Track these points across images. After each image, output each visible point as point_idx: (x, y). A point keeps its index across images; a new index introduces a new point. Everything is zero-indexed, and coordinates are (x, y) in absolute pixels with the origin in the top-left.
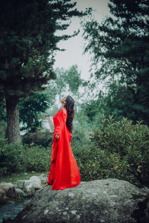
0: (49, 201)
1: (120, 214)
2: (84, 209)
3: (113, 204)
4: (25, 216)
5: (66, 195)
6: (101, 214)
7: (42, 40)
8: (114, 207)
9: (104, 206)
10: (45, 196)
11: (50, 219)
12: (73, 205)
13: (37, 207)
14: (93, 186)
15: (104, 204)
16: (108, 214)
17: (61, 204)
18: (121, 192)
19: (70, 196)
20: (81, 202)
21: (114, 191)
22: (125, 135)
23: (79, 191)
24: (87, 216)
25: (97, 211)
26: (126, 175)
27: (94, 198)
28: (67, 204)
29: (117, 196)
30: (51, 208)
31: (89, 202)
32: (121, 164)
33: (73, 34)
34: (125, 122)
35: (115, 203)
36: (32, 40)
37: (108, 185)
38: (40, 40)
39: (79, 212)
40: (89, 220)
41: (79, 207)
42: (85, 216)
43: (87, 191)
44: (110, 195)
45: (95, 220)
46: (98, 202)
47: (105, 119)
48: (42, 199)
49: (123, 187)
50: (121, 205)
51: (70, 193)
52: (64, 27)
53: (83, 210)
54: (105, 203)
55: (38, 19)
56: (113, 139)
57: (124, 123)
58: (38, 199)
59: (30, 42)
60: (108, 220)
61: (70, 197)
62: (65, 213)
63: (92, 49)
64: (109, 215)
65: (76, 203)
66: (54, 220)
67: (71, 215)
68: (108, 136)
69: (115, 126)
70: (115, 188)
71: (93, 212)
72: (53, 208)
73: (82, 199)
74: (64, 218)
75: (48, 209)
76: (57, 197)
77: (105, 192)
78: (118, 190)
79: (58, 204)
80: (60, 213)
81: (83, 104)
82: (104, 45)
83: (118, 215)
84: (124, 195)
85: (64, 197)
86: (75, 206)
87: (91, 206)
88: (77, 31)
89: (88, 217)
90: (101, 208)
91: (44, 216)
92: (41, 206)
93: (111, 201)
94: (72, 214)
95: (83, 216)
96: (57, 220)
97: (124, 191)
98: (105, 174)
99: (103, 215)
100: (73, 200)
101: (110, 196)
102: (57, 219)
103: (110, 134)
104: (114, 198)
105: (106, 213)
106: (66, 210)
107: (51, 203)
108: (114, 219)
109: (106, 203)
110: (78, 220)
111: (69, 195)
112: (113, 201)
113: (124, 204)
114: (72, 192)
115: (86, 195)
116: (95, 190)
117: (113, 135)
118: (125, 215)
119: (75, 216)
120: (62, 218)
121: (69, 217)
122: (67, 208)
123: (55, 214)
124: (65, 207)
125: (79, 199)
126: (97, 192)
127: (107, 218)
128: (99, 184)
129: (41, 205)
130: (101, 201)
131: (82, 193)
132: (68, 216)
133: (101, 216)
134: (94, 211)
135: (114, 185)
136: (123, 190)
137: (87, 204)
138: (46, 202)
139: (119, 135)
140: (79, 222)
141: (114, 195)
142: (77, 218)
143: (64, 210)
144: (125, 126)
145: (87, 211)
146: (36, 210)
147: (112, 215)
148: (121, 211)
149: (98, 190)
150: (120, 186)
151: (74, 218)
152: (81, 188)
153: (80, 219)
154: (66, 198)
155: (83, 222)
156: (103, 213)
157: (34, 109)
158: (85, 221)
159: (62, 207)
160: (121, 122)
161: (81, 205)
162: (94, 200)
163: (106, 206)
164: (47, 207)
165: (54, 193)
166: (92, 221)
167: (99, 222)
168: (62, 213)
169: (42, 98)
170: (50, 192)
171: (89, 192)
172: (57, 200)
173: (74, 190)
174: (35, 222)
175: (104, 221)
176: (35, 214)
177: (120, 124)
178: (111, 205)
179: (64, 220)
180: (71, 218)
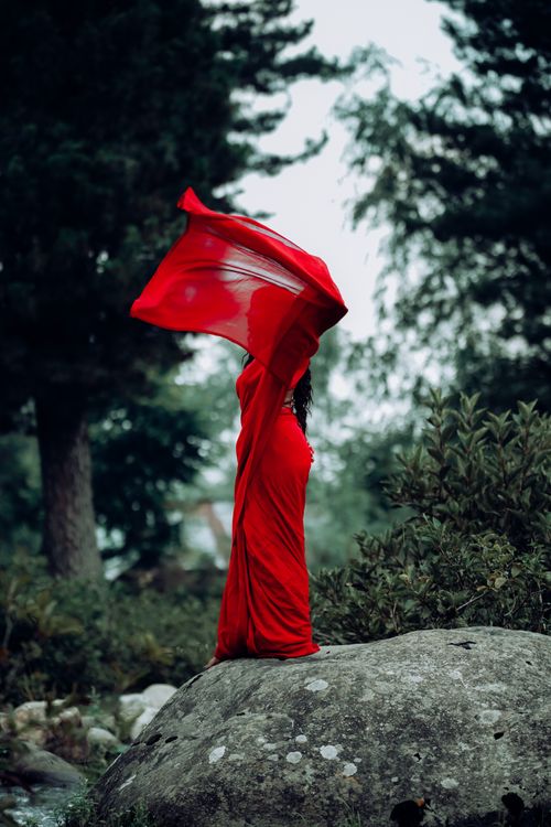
0: (226, 715)
1: (521, 754)
2: (371, 739)
3: (490, 716)
4: (129, 781)
5: (295, 687)
6: (440, 758)
7: (178, 154)
8: (494, 728)
9: (453, 726)
10: (209, 699)
11: (232, 782)
12: (327, 723)
13: (177, 741)
14: (404, 652)
15: (451, 716)
16: (472, 755)
17: (277, 720)
18: (523, 672)
19: (314, 690)
20: (357, 712)
21: (491, 668)
22: (529, 473)
23: (349, 669)
24: (384, 766)
25: (425, 746)
26: (540, 614)
27: (409, 696)
28: (300, 722)
29: (504, 688)
30: (238, 738)
31: (390, 711)
32: (519, 567)
33: (302, 149)
34: (527, 420)
35: (497, 714)
36: (138, 157)
37: (466, 645)
38: (170, 157)
39: (350, 749)
40: (395, 779)
41: (351, 733)
42: (377, 765)
43: (380, 670)
44: (477, 682)
45: (418, 780)
46: (427, 712)
47: (444, 411)
48: (197, 711)
49: (530, 653)
50: (524, 722)
51: (314, 679)
52: (266, 123)
53: (365, 742)
54: (458, 712)
55: (159, 69)
56: (478, 490)
57: (523, 422)
58: (180, 713)
59: (130, 163)
60: (473, 778)
61: (311, 693)
62: (293, 757)
64: (474, 759)
65: (336, 716)
66: (248, 783)
67: (317, 762)
68: (462, 480)
69: (489, 436)
70: (495, 655)
71: (408, 750)
72: (243, 738)
73: (360, 700)
74: (292, 777)
75: (222, 744)
76: (260, 697)
77: (456, 674)
78: (507, 663)
79: (265, 722)
80: (275, 757)
83: (513, 761)
84: (533, 685)
85: (287, 695)
86: (334, 730)
87: (401, 726)
88: (318, 138)
89: (388, 768)
90: (442, 735)
91: (210, 771)
92: (194, 738)
93: (481, 707)
94: (322, 759)
95: (369, 765)
96: (263, 786)
97: (534, 667)
98: (453, 610)
99: (451, 759)
100: (324, 704)
101: (477, 688)
102: (261, 780)
103: (469, 470)
104: (494, 694)
105: (463, 754)
106: (296, 744)
107: (236, 722)
108: (496, 774)
109: (461, 714)
110: (347, 781)
111: (308, 688)
112: (490, 705)
113: (537, 717)
114: (319, 676)
115: (377, 683)
116: (415, 665)
117: (481, 474)
118: (540, 760)
119: (333, 767)
120: (284, 775)
121: (310, 771)
122: (302, 739)
123: (253, 760)
124: (295, 734)
125: (351, 699)
126: (423, 674)
127: (466, 770)
128: (430, 643)
129: (193, 734)
130: (440, 708)
131: (360, 678)
132: (307, 766)
133: (443, 765)
134: (414, 745)
135: (492, 645)
136: (528, 663)
137: (383, 718)
138: (216, 722)
139: (505, 472)
140: (351, 791)
141: (491, 682)
142: (344, 773)
143: (290, 745)
144: (528, 434)
145: (384, 746)
146: (173, 754)
147: (488, 760)
148: (522, 744)
149: (429, 666)
150: (517, 649)
151: (332, 773)
152: (358, 662)
153: (354, 776)
154: (297, 698)
155: (368, 791)
156: (452, 751)
157: (148, 471)
158: (378, 785)
159: (282, 732)
160: (510, 418)
161: (358, 724)
162: (413, 701)
163: (463, 725)
164: (219, 735)
165: (248, 684)
166: (406, 785)
167: (437, 789)
168: (280, 758)
169: (181, 424)
170: (228, 682)
171: (391, 673)
172: (258, 709)
173: (326, 667)
174: (172, 795)
175: (455, 783)
176: (172, 767)
177: (509, 425)
178: (483, 721)
179: (289, 784)
180: (317, 776)
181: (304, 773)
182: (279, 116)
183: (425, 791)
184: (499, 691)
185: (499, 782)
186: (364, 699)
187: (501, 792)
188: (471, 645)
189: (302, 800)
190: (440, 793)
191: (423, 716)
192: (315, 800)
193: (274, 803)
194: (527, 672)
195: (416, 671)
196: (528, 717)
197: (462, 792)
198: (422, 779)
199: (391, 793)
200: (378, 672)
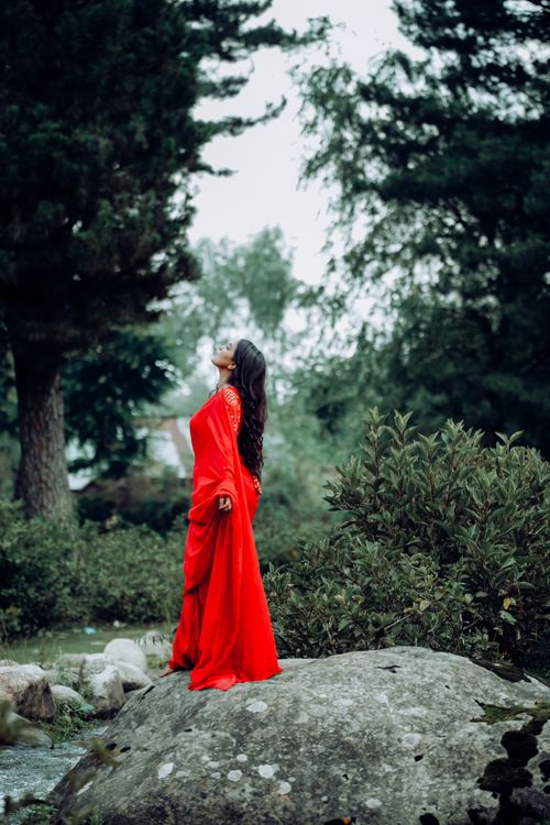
0: (176, 729)
1: (438, 776)
2: (304, 760)
3: (410, 739)
4: (87, 787)
5: (238, 708)
6: (366, 778)
7: (147, 134)
8: (415, 751)
9: (378, 749)
10: (160, 712)
11: (178, 798)
12: (265, 743)
13: (131, 752)
14: (337, 674)
15: (377, 739)
16: (394, 777)
17: (220, 740)
18: (442, 696)
19: (254, 711)
20: (293, 734)
21: (414, 692)
22: (454, 487)
23: (286, 691)
24: (316, 786)
25: (353, 767)
26: (460, 631)
27: (340, 719)
28: (241, 741)
29: (425, 712)
30: (185, 755)
31: (323, 734)
32: (441, 591)
33: (263, 112)
34: (454, 439)
35: (418, 737)
36: (111, 137)
37: (392, 669)
38: (139, 137)
39: (285, 769)
40: (325, 798)
41: (286, 753)
42: (309, 784)
43: (315, 693)
44: (400, 705)
45: (345, 800)
46: (355, 735)
47: (380, 428)
48: (149, 723)
49: (448, 677)
50: (442, 746)
51: (254, 700)
52: (229, 87)
53: (300, 762)
54: (383, 735)
55: (132, 56)
56: (409, 500)
57: (450, 441)
58: (134, 724)
59: (104, 142)
60: (395, 798)
61: (252, 714)
62: (234, 776)
63: (331, 169)
64: (396, 780)
65: (274, 737)
66: (193, 799)
67: (256, 781)
68: (394, 492)
69: (418, 451)
70: (417, 680)
71: (337, 770)
72: (190, 755)
73: (296, 722)
74: (232, 795)
75: (171, 760)
76: (205, 715)
77: (383, 697)
78: (428, 688)
79: (210, 740)
80: (217, 775)
81: (300, 373)
82: (376, 153)
83: (431, 783)
84: (451, 708)
85: (230, 714)
86: (271, 750)
87: (332, 748)
88: (277, 103)
89: (319, 787)
90: (368, 757)
91: (159, 786)
92: (146, 750)
93: (403, 730)
94: (260, 778)
95: (302, 784)
96: (206, 802)
97: (452, 691)
98: (382, 630)
99: (375, 780)
100: (263, 725)
101: (401, 712)
102: (204, 796)
103: (401, 484)
104: (416, 718)
105: (387, 776)
106: (237, 762)
107: (184, 739)
108: (415, 795)
109: (385, 736)
110: (282, 799)
111: (249, 709)
112: (412, 729)
113: (453, 742)
114: (260, 697)
115: (312, 706)
116: (346, 688)
117: (412, 484)
118: (455, 782)
119: (270, 786)
120: (225, 792)
121: (249, 789)
122: (242, 758)
123: (197, 777)
124: (236, 753)
125: (288, 721)
126: (353, 697)
127: (389, 790)
128: (360, 666)
129: (145, 745)
130: (367, 731)
131: (296, 701)
132: (246, 785)
133: (368, 785)
134: (343, 766)
135: (415, 669)
136: (447, 687)
137: (315, 740)
138: (166, 735)
139: (433, 487)
140: (285, 809)
141: (414, 706)
142: (279, 792)
143: (232, 764)
144: (455, 452)
145: (316, 767)
146: (127, 764)
147: (408, 782)
148: (439, 766)
149: (358, 689)
150: (438, 673)
151: (268, 791)
152: (295, 683)
153: (288, 794)
154: (239, 718)
155: (300, 809)
156: (376, 773)
157: (119, 391)
158: (309, 804)
159: (224, 750)
160: (439, 438)
161: (293, 745)
162: (343, 724)
163: (387, 747)
164: (167, 751)
165: (195, 701)
166: (334, 804)
167: (362, 808)
168: (223, 775)
169: (149, 350)
170: (178, 696)
171: (324, 696)
172: (204, 726)
173: (266, 688)
174: (124, 807)
175: (379, 803)
176: (125, 778)
177: (437, 446)
178: (405, 744)
179: (230, 801)
180: (255, 794)
181: (243, 791)
182: (242, 81)
183: (351, 811)
184: (420, 715)
185: (418, 803)
186: (299, 721)
187: (419, 813)
188: (396, 669)
189: (241, 816)
190: (364, 812)
191: (351, 739)
192: (253, 816)
193: (216, 818)
194: (446, 696)
195: (346, 694)
196: (445, 741)
197: (385, 812)
198: (349, 798)
199: (321, 812)
200: (312, 695)
